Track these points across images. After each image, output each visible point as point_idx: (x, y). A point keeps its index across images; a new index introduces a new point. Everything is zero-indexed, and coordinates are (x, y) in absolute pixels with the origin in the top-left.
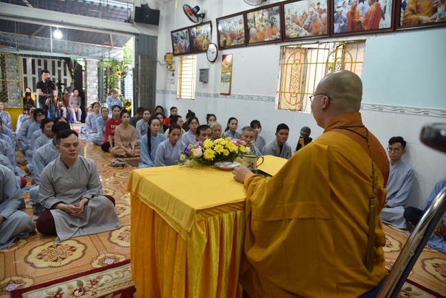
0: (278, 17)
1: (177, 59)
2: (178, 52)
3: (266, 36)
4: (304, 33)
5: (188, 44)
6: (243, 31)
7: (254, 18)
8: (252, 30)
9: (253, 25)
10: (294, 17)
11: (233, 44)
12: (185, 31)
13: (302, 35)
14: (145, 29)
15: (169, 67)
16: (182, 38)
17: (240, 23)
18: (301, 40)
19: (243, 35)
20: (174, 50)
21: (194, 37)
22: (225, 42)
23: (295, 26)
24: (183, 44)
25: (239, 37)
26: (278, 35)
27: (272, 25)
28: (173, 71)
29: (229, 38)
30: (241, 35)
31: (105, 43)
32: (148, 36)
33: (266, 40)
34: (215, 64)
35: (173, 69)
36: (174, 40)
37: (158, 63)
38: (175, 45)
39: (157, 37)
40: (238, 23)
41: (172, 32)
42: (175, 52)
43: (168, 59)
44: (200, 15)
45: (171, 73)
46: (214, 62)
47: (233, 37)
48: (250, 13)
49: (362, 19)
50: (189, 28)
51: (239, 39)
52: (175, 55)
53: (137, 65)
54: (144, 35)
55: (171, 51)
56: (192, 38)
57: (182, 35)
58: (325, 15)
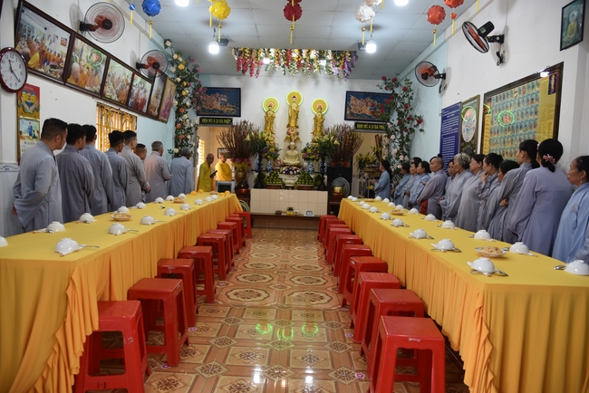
0: (103, 67)
3: (88, 83)
4: (114, 97)
6: (64, 60)
7: (82, 51)
8: (76, 66)
9: (78, 59)
10: (113, 76)
11: (42, 70)
13: (113, 98)
17: (63, 44)
18: (111, 102)
19: (62, 65)
22: (27, 57)
23: (111, 86)
25: (55, 64)
26: (97, 88)
27: (97, 73)
29: (37, 55)
30: (59, 63)
33: (86, 88)
40: (59, 41)
47: (45, 58)
48: (79, 41)
49: (139, 101)
51: (53, 67)
58: (128, 87)
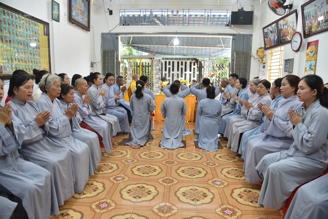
1: (268, 52)
2: (269, 46)
5: (276, 37)
12: (273, 25)
14: (241, 29)
15: (260, 60)
16: (271, 32)
20: (265, 45)
21: (281, 30)
22: (311, 28)
24: (272, 38)
28: (264, 63)
31: (218, 45)
32: (244, 35)
34: (299, 52)
35: (264, 61)
36: (265, 35)
37: (252, 57)
38: (266, 39)
39: (252, 35)
40: (325, 4)
41: (264, 28)
42: (266, 47)
43: (259, 53)
44: (287, 6)
45: (262, 65)
46: (298, 50)
50: (277, 22)
52: (266, 49)
53: (233, 60)
54: (240, 35)
55: (263, 46)
56: (279, 31)
57: (272, 30)
